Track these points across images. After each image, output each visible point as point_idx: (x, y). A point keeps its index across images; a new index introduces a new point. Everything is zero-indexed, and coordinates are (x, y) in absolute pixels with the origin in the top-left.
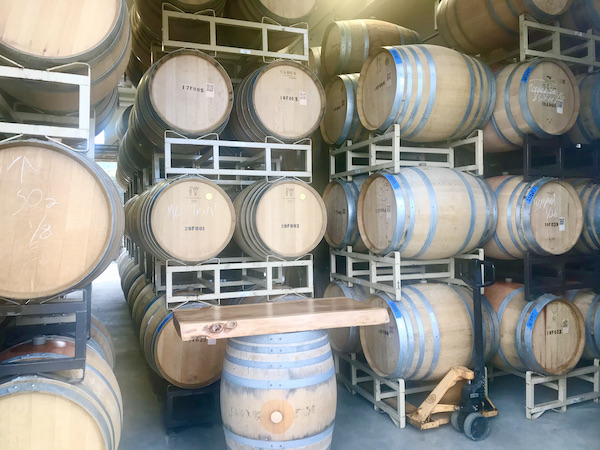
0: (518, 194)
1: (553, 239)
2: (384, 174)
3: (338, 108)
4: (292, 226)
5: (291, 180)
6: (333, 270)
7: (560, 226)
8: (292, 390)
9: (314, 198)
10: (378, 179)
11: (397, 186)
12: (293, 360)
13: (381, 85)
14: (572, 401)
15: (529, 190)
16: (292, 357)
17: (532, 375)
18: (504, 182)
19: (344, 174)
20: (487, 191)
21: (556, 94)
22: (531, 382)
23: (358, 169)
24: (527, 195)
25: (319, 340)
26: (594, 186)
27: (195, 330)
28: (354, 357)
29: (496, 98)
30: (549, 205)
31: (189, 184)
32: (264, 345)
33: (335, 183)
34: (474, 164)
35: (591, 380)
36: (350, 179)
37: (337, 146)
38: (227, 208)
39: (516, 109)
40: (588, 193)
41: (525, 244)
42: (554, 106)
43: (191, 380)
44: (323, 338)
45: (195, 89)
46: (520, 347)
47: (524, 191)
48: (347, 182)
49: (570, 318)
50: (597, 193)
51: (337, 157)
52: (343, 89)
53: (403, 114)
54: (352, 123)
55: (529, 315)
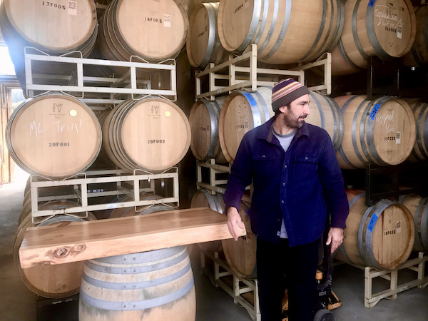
0: (362, 110)
1: (391, 151)
2: (242, 92)
3: (202, 34)
4: (157, 141)
5: (156, 98)
6: (200, 179)
7: (397, 140)
8: (147, 311)
9: (179, 115)
10: (237, 97)
11: (255, 104)
12: (148, 279)
13: (239, 8)
14: (401, 289)
15: (372, 107)
16: (146, 277)
17: (370, 271)
18: (349, 101)
19: (207, 94)
20: (335, 108)
21: (396, 20)
22: (369, 275)
23: (220, 89)
24: (370, 112)
25: (176, 256)
26: (423, 105)
27: (37, 256)
28: (216, 255)
29: (345, 23)
30: (388, 121)
31: (53, 101)
32: (118, 266)
33: (200, 102)
34: (324, 84)
35: (416, 269)
36: (212, 98)
37: (201, 68)
38: (92, 125)
39: (362, 32)
40: (418, 111)
41: (367, 156)
42: (395, 31)
43: (59, 289)
44: (181, 254)
45: (56, 6)
46: (361, 247)
47: (368, 109)
48: (210, 101)
49: (403, 220)
50: (426, 112)
51: (201, 78)
52: (206, 16)
53: (260, 34)
54: (214, 47)
55: (370, 219)
